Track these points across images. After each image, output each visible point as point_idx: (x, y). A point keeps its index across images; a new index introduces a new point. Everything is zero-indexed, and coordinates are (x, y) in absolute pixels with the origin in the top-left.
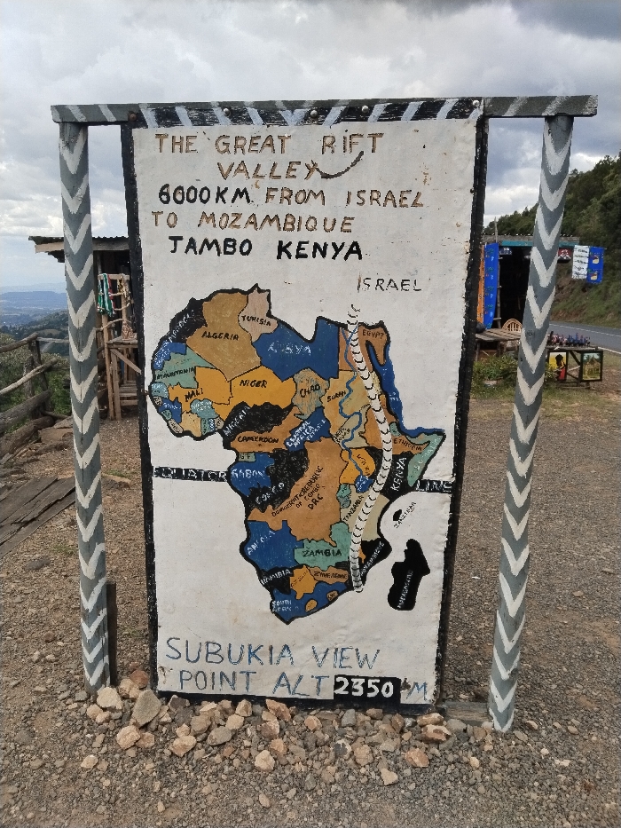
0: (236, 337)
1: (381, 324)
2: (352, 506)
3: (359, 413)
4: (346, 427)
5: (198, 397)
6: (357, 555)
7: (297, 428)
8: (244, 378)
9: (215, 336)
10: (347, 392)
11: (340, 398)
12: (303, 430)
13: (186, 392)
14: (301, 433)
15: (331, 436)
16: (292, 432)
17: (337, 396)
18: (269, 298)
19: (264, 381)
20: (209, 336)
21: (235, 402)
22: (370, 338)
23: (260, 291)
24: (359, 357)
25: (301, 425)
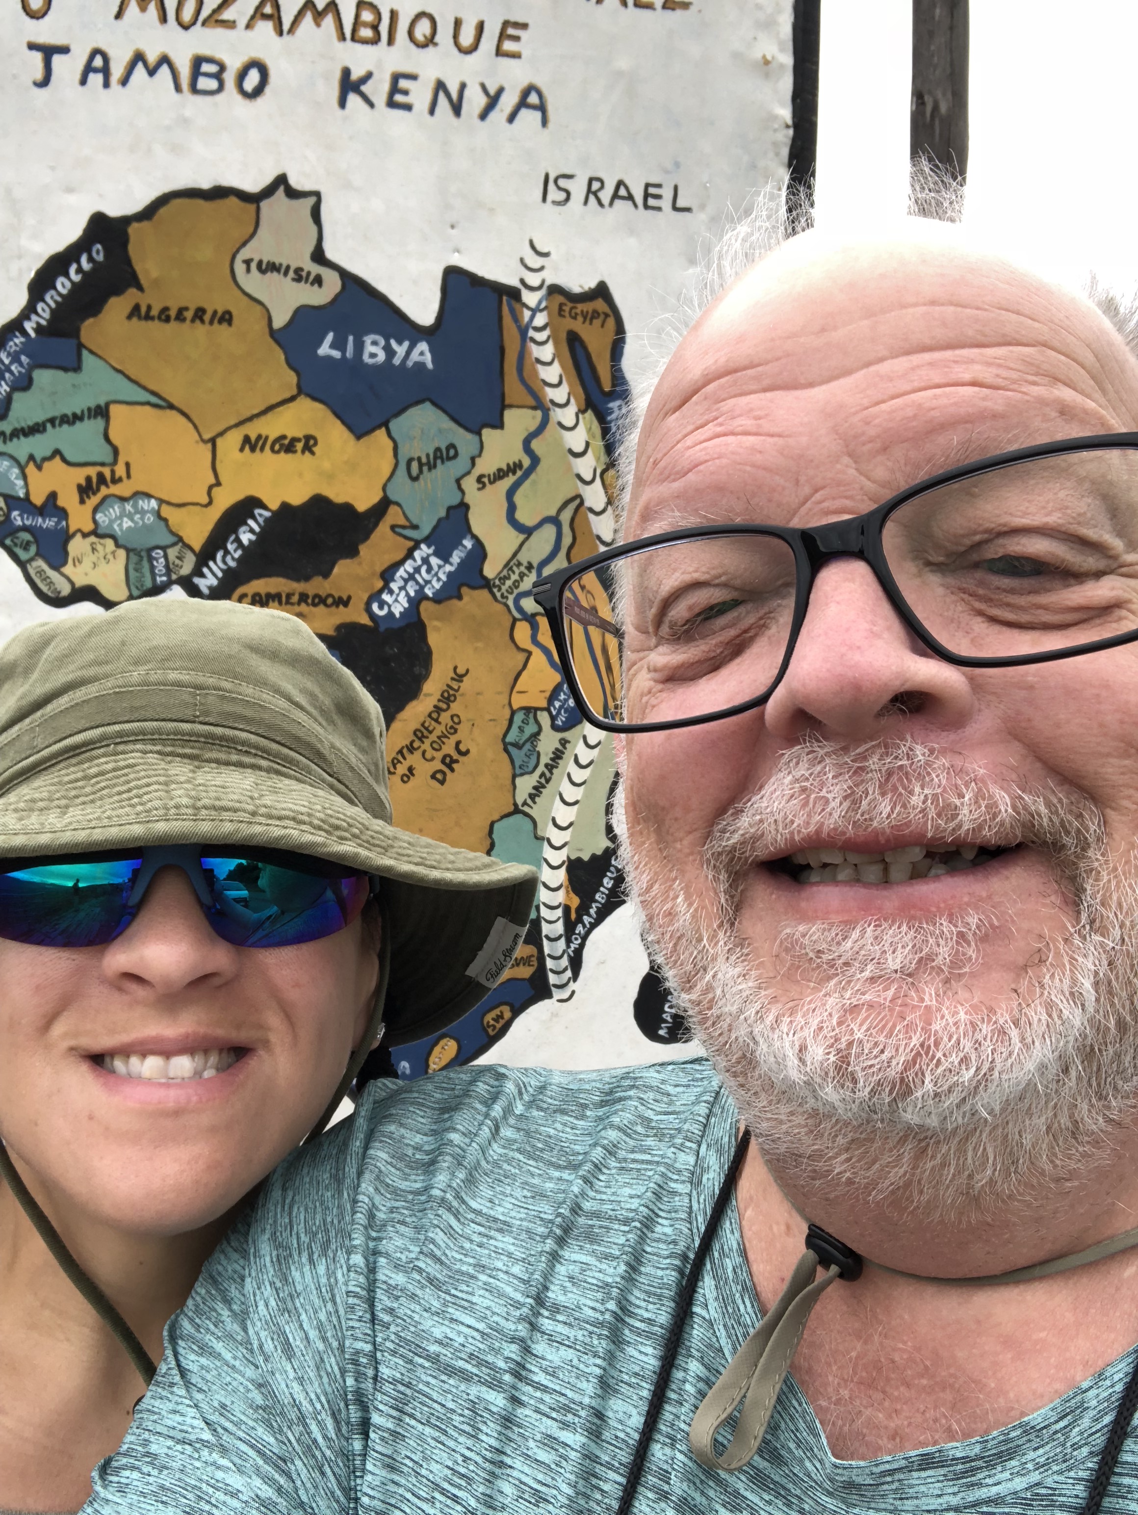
0: (226, 318)
1: (602, 291)
2: (541, 768)
3: (555, 520)
4: (523, 557)
5: (115, 489)
6: (560, 897)
7: (401, 562)
8: (253, 430)
9: (164, 316)
10: (526, 462)
11: (510, 480)
12: (417, 570)
13: (79, 476)
14: (411, 577)
15: (487, 584)
16: (387, 575)
17: (500, 475)
18: (316, 214)
19: (308, 438)
20: (148, 317)
21: (225, 500)
22: (578, 326)
23: (293, 194)
24: (551, 374)
25: (409, 555)
